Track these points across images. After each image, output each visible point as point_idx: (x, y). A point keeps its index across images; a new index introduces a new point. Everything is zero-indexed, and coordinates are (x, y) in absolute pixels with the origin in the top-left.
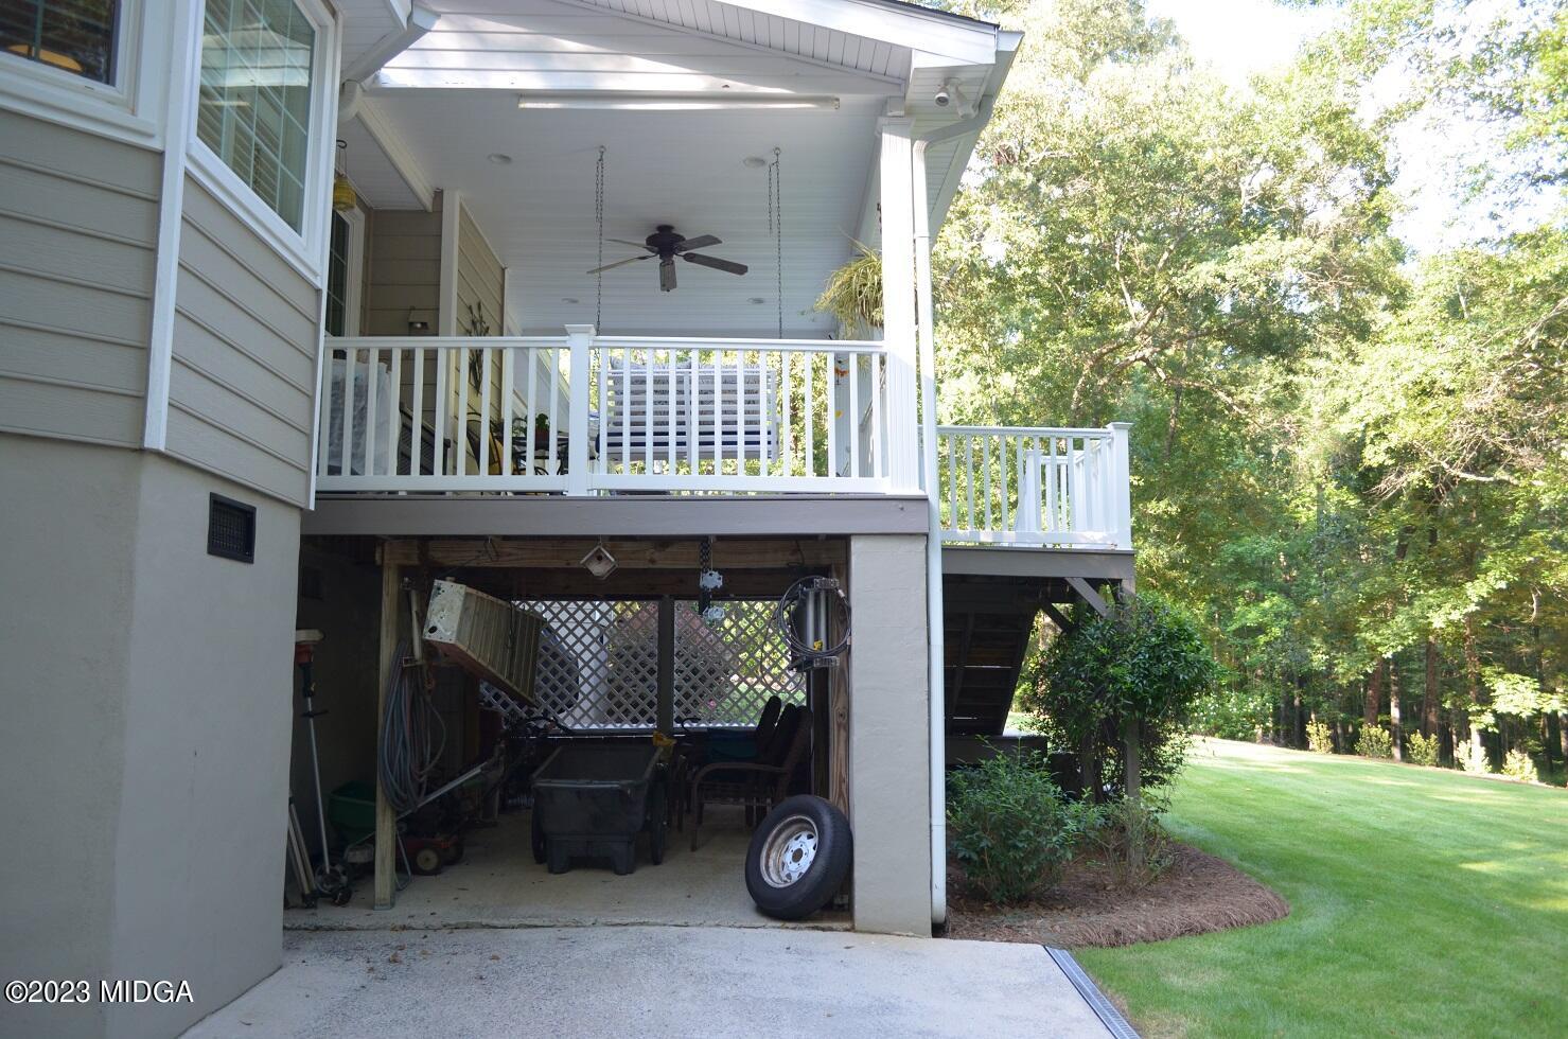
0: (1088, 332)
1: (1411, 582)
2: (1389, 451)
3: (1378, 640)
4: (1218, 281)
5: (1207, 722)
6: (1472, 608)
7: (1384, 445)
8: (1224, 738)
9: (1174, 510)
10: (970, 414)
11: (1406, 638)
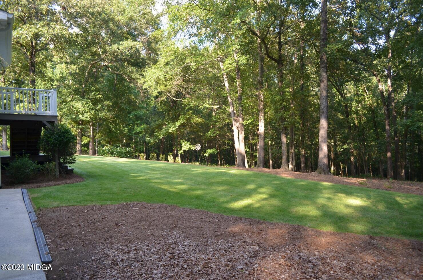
0: (89, 57)
1: (167, 122)
2: (158, 92)
3: (159, 134)
4: (118, 50)
5: (117, 154)
6: (177, 127)
7: (157, 91)
8: (121, 158)
9: (111, 104)
10: (65, 74)
11: (164, 134)
